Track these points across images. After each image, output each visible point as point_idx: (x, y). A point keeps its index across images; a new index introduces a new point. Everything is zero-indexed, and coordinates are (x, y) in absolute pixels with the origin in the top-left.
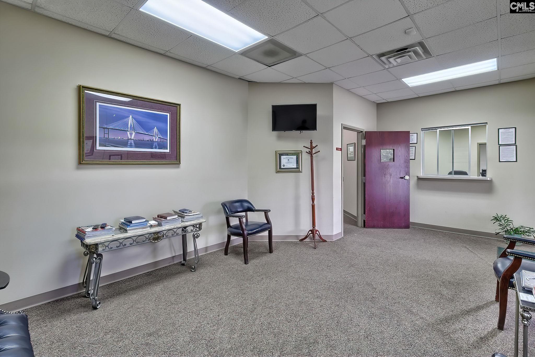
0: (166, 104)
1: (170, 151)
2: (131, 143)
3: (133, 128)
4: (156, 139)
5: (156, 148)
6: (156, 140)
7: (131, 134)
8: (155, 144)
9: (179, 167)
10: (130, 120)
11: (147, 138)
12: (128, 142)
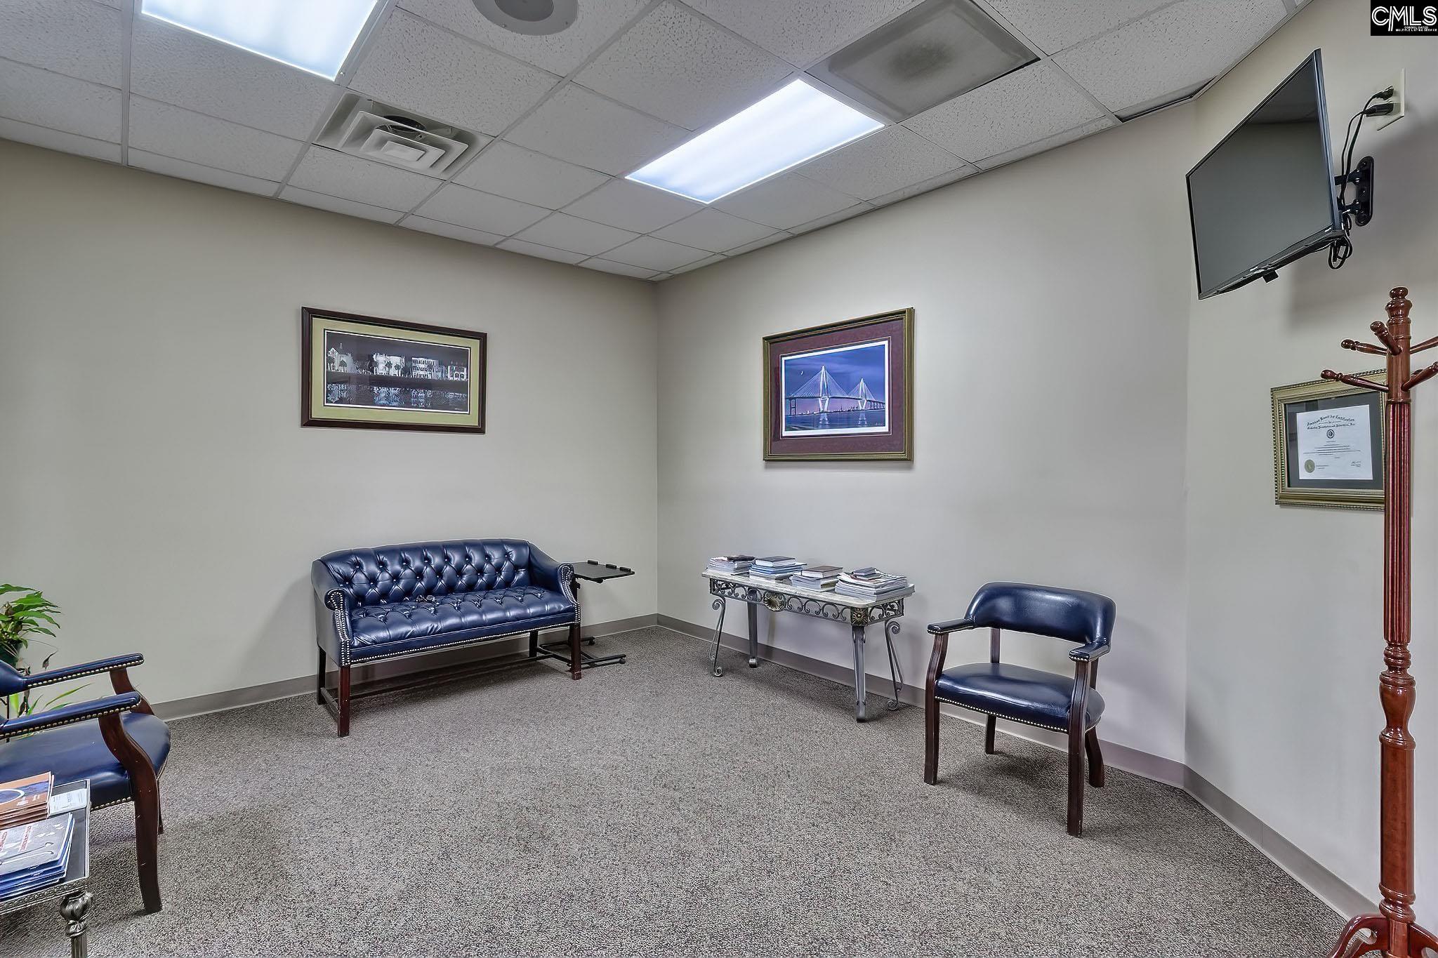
0: (878, 320)
1: (889, 430)
2: (824, 420)
3: (827, 391)
4: (862, 406)
5: (863, 425)
6: (864, 408)
7: (824, 402)
8: (862, 416)
9: (910, 468)
10: (823, 377)
11: (846, 406)
12: (819, 418)
